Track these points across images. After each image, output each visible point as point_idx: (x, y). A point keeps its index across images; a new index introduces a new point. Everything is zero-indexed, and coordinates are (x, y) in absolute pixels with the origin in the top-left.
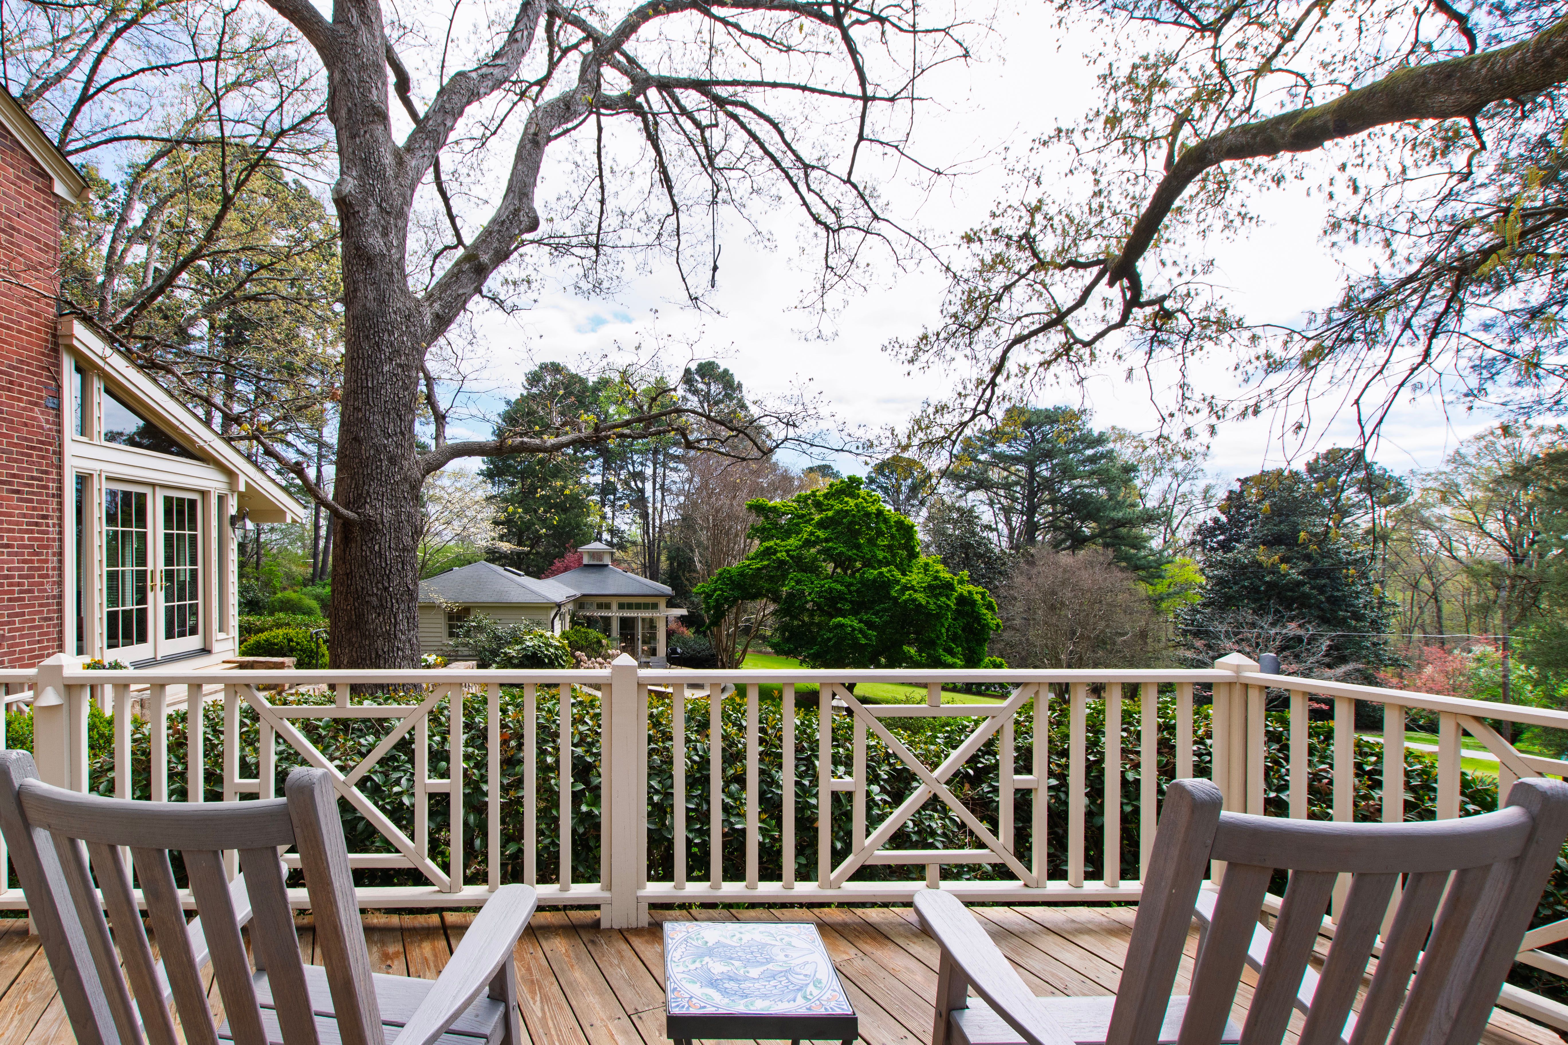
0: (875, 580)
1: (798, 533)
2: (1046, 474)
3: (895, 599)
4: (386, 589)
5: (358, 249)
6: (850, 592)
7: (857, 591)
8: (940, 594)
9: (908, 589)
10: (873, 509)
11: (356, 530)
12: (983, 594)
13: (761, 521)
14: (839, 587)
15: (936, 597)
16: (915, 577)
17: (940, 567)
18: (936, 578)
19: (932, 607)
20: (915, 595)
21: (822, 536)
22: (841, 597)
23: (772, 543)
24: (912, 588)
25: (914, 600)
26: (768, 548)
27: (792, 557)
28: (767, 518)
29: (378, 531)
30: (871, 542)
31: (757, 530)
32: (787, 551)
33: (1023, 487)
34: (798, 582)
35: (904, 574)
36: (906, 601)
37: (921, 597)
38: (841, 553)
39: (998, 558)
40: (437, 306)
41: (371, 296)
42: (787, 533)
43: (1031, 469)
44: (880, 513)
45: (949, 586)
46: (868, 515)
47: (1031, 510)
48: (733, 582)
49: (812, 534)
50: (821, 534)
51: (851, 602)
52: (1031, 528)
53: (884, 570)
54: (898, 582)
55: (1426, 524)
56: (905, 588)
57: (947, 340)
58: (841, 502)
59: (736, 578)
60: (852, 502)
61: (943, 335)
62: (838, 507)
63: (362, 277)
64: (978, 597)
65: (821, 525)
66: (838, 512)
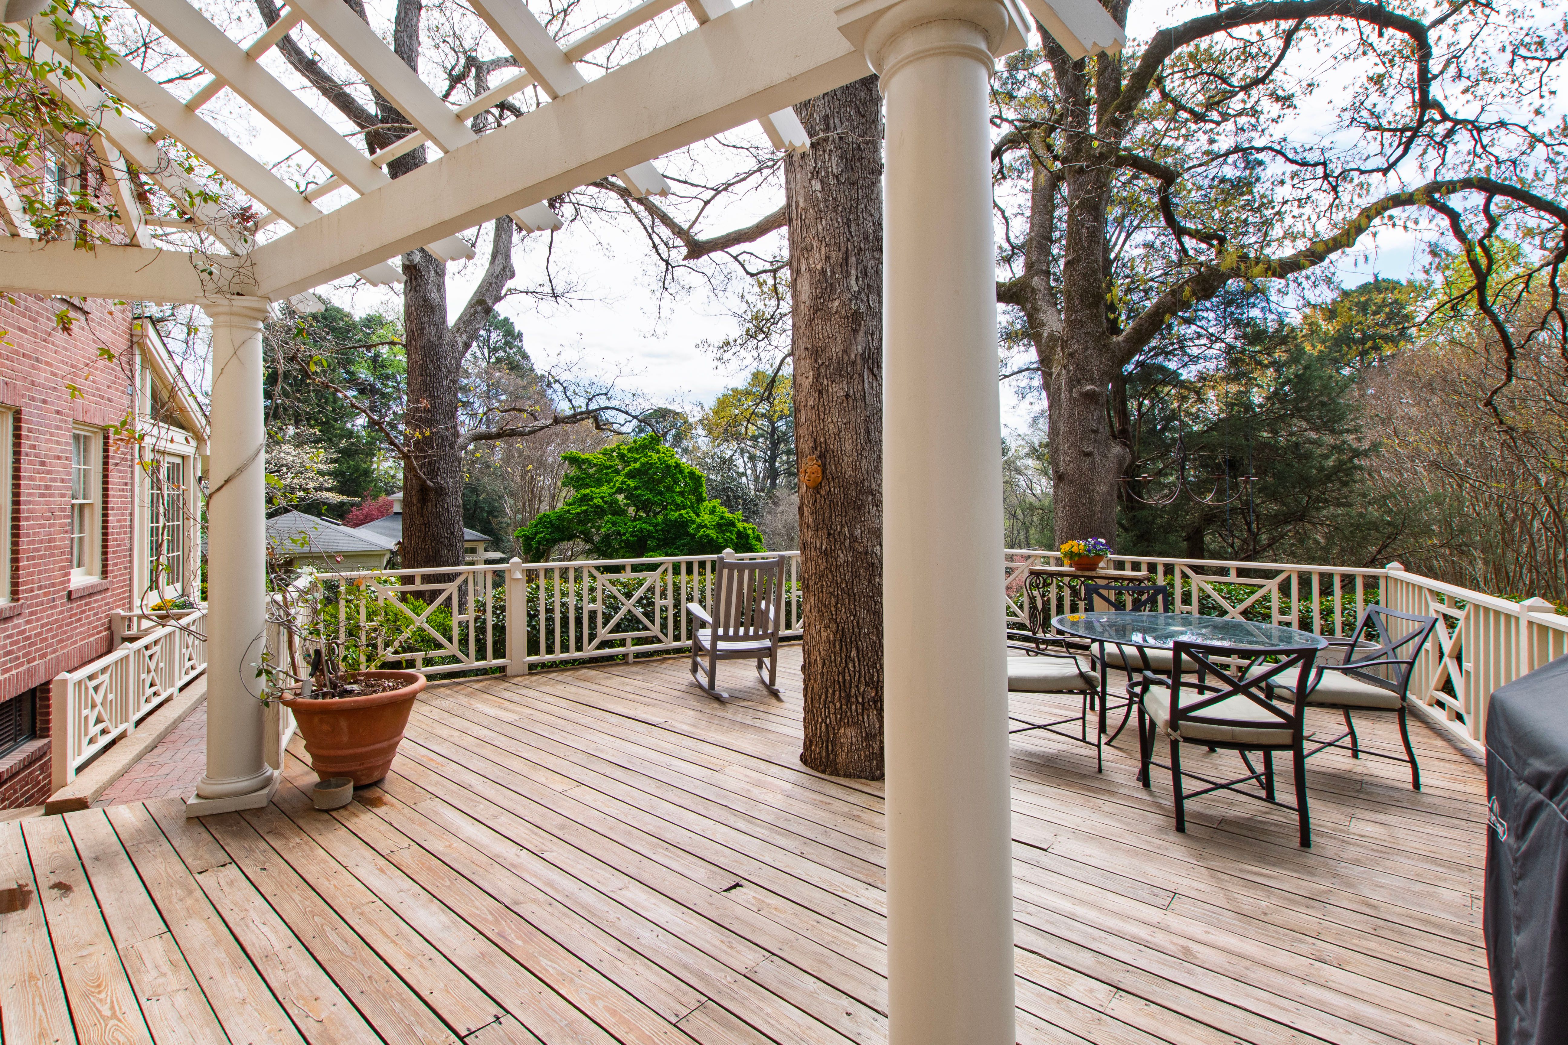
0: (676, 521)
1: (609, 482)
2: (784, 428)
3: (693, 536)
4: (452, 533)
5: (425, 301)
6: (657, 531)
7: (662, 530)
8: (727, 531)
9: (703, 527)
10: (672, 462)
11: (432, 495)
12: (753, 529)
13: (573, 472)
14: (648, 527)
15: (723, 532)
16: (706, 518)
17: (723, 509)
18: (722, 518)
19: (721, 540)
20: (709, 532)
21: (632, 485)
22: (650, 535)
23: (588, 491)
24: (705, 526)
25: (708, 536)
26: (585, 495)
27: (605, 502)
28: (580, 468)
29: (446, 494)
30: (669, 489)
31: (572, 479)
32: (602, 498)
33: (766, 439)
34: (614, 524)
35: (698, 515)
36: (701, 537)
37: (713, 534)
38: (648, 499)
39: (752, 500)
40: (464, 336)
41: (433, 333)
42: (599, 483)
43: (772, 423)
44: (677, 466)
45: (732, 524)
46: (668, 467)
47: (773, 459)
48: (553, 525)
49: (623, 483)
50: (631, 483)
51: (658, 539)
52: (773, 473)
53: (683, 512)
54: (694, 522)
55: (1019, 472)
56: (700, 526)
57: (742, 345)
58: (646, 456)
59: (556, 522)
60: (655, 456)
61: (739, 341)
62: (645, 460)
63: (427, 320)
64: (750, 532)
65: (631, 475)
66: (643, 465)
